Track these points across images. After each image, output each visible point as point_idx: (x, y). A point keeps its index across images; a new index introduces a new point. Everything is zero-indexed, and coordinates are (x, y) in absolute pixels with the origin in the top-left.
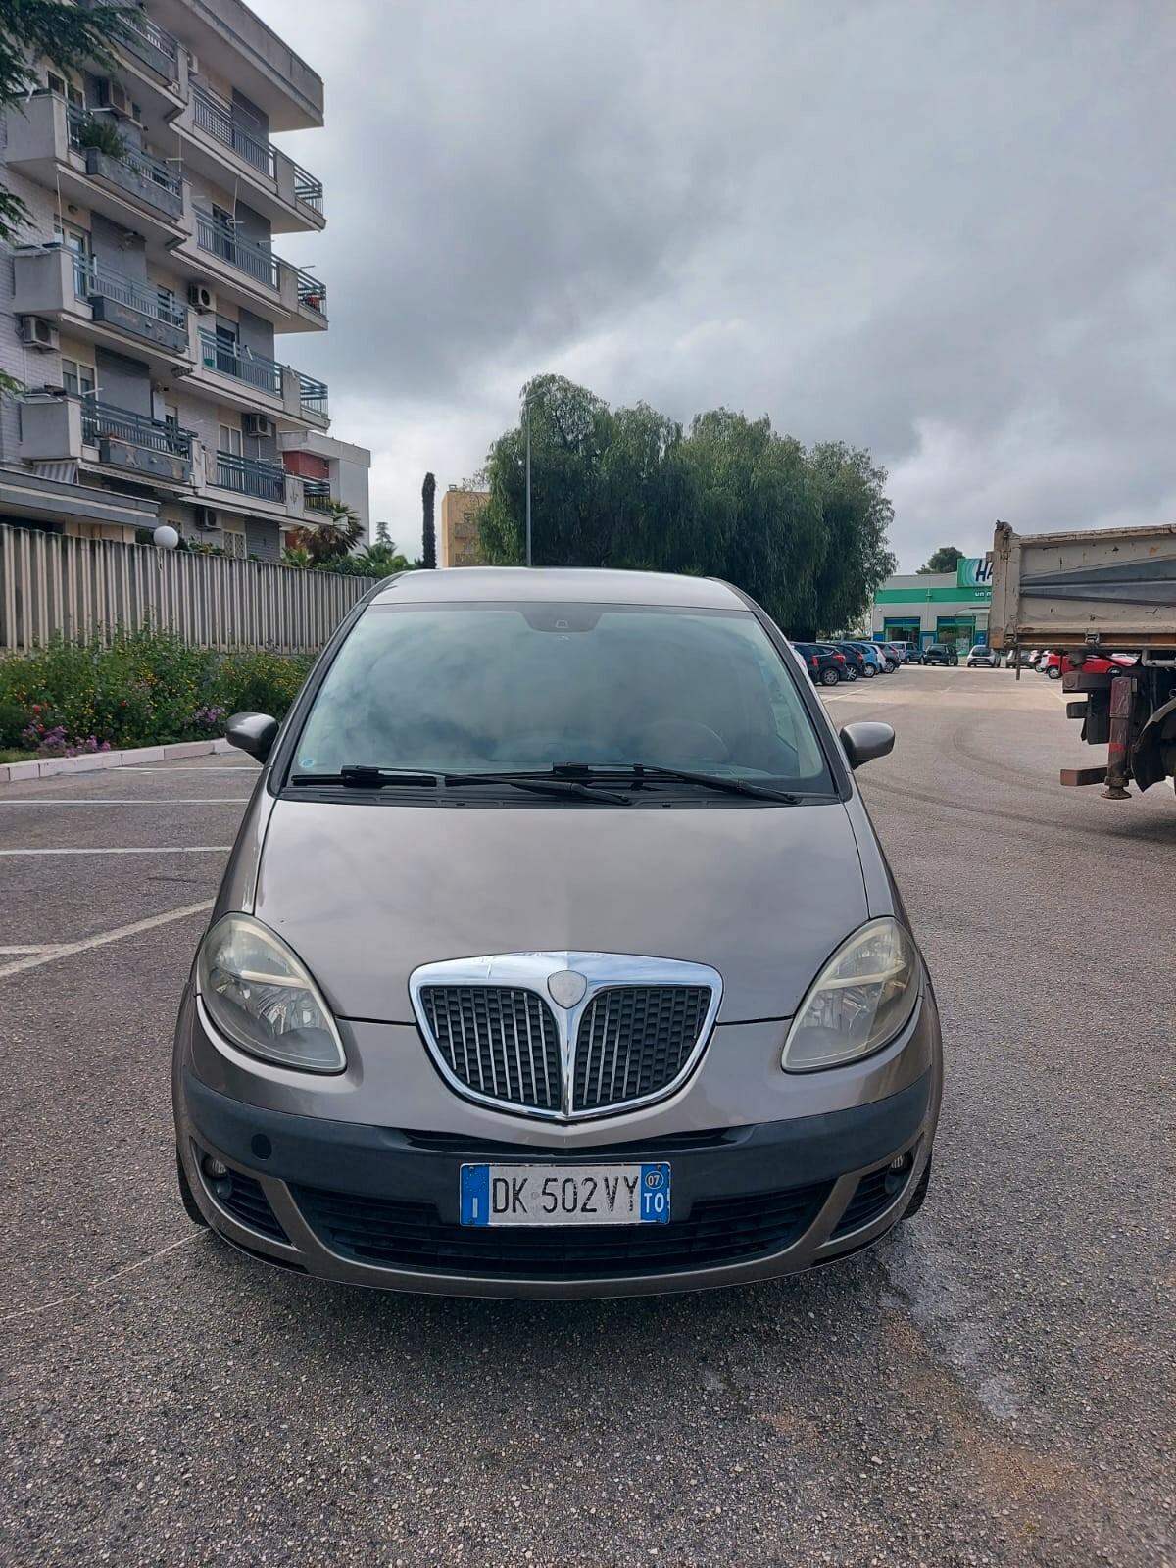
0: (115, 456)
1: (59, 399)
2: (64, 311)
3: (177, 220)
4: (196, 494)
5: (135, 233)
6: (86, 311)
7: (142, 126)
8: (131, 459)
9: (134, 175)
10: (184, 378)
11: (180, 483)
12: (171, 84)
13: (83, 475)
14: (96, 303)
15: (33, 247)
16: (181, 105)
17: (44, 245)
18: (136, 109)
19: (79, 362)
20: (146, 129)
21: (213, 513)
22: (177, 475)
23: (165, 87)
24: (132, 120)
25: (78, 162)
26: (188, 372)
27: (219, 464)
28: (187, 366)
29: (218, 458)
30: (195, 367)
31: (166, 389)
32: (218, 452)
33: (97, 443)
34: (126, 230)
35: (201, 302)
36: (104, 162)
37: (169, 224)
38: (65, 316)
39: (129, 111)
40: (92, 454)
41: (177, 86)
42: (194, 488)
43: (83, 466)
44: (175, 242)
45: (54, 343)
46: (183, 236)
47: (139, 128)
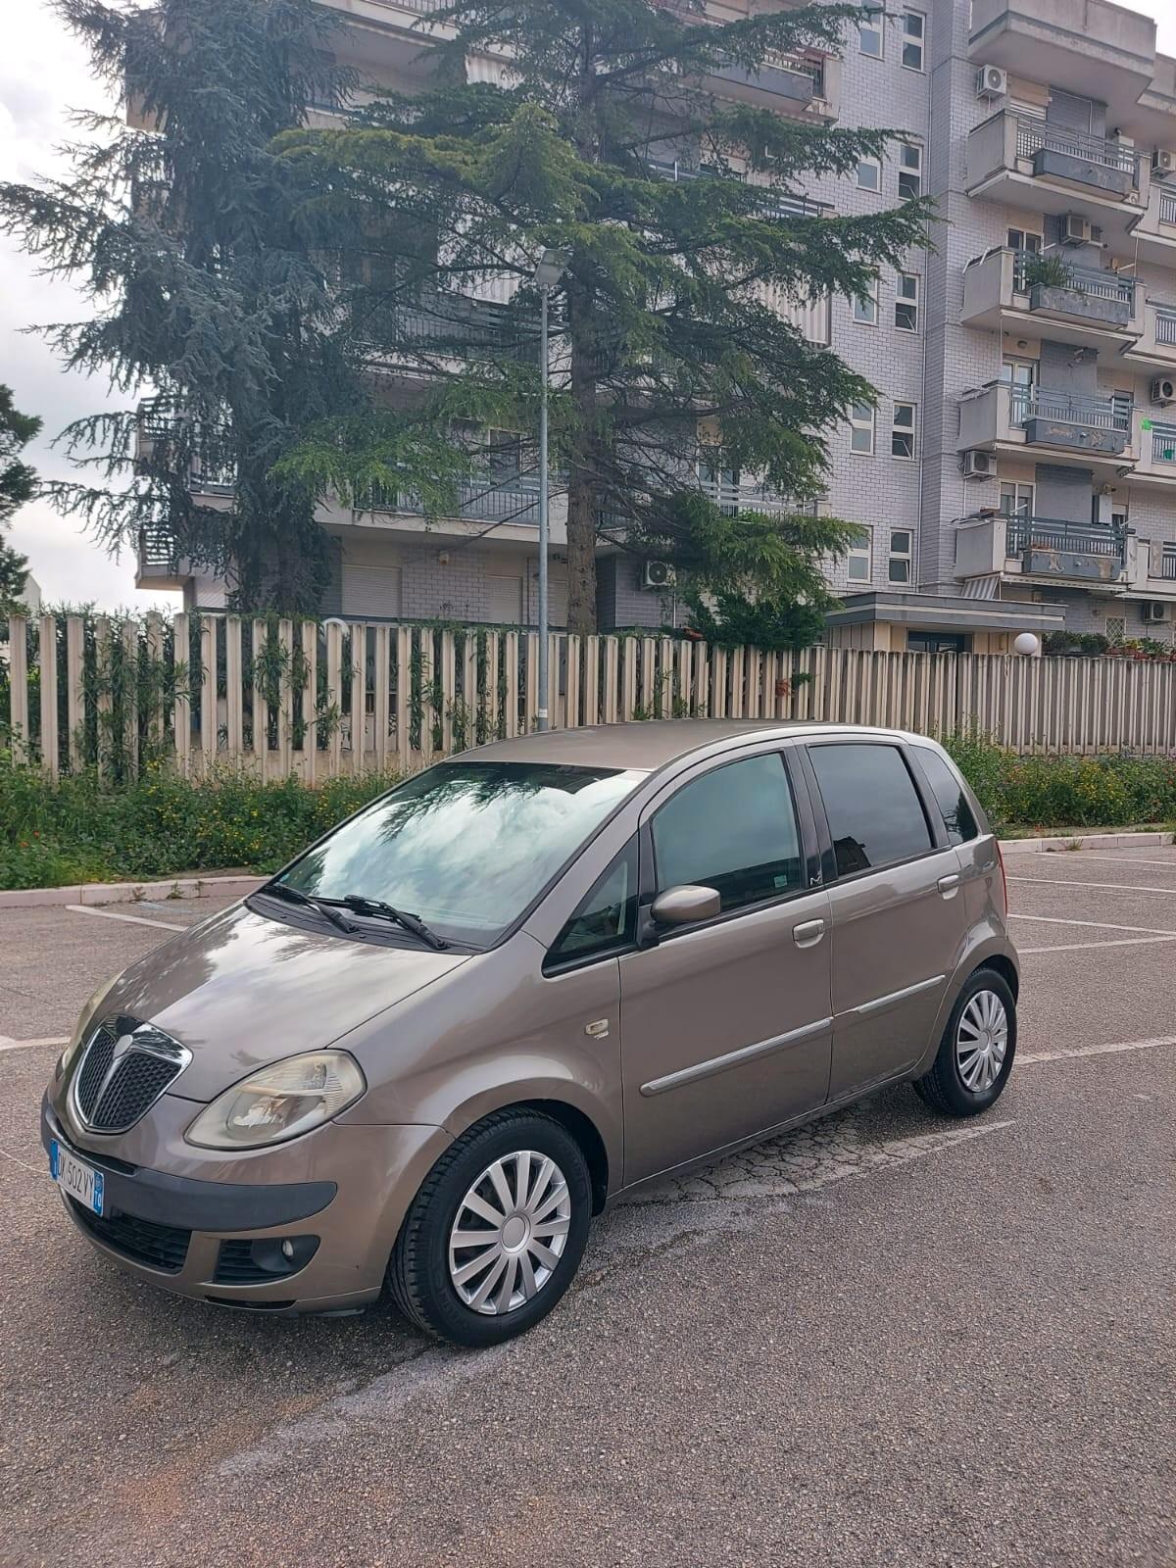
0: (1036, 566)
1: (987, 521)
2: (998, 441)
3: (1126, 326)
4: (1129, 590)
5: (1085, 348)
6: (1019, 436)
7: (1101, 245)
8: (1054, 565)
9: (1078, 297)
10: (1129, 476)
11: (1111, 581)
12: (1128, 196)
13: (1006, 587)
14: (1029, 427)
15: (974, 390)
16: (1139, 211)
17: (984, 386)
18: (1096, 232)
19: (1017, 482)
20: (1105, 246)
21: (1160, 607)
22: (1103, 574)
23: (1122, 201)
24: (1090, 242)
25: (1022, 302)
26: (1131, 470)
27: (1165, 556)
28: (1129, 464)
29: (1165, 549)
30: (1137, 464)
31: (1113, 490)
32: (1165, 543)
33: (1022, 555)
34: (1075, 348)
35: (1162, 395)
36: (1046, 295)
37: (1117, 331)
38: (999, 445)
39: (1087, 235)
40: (1015, 566)
41: (1136, 196)
42: (1127, 584)
43: (1006, 579)
44: (1127, 346)
45: (992, 470)
46: (1133, 339)
47: (1098, 247)
